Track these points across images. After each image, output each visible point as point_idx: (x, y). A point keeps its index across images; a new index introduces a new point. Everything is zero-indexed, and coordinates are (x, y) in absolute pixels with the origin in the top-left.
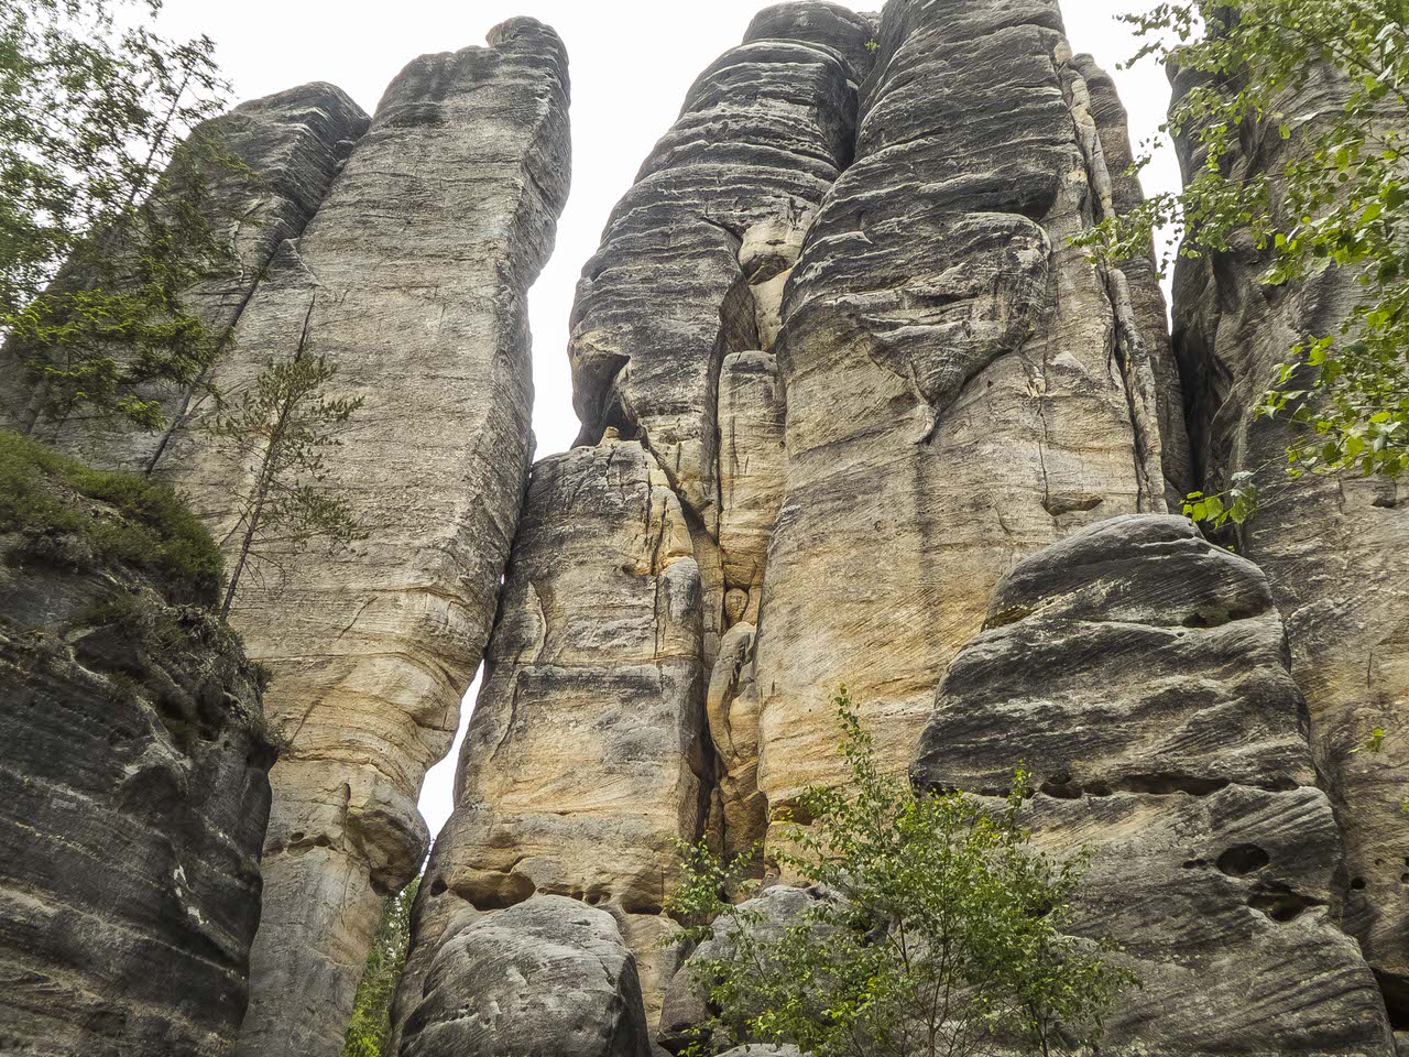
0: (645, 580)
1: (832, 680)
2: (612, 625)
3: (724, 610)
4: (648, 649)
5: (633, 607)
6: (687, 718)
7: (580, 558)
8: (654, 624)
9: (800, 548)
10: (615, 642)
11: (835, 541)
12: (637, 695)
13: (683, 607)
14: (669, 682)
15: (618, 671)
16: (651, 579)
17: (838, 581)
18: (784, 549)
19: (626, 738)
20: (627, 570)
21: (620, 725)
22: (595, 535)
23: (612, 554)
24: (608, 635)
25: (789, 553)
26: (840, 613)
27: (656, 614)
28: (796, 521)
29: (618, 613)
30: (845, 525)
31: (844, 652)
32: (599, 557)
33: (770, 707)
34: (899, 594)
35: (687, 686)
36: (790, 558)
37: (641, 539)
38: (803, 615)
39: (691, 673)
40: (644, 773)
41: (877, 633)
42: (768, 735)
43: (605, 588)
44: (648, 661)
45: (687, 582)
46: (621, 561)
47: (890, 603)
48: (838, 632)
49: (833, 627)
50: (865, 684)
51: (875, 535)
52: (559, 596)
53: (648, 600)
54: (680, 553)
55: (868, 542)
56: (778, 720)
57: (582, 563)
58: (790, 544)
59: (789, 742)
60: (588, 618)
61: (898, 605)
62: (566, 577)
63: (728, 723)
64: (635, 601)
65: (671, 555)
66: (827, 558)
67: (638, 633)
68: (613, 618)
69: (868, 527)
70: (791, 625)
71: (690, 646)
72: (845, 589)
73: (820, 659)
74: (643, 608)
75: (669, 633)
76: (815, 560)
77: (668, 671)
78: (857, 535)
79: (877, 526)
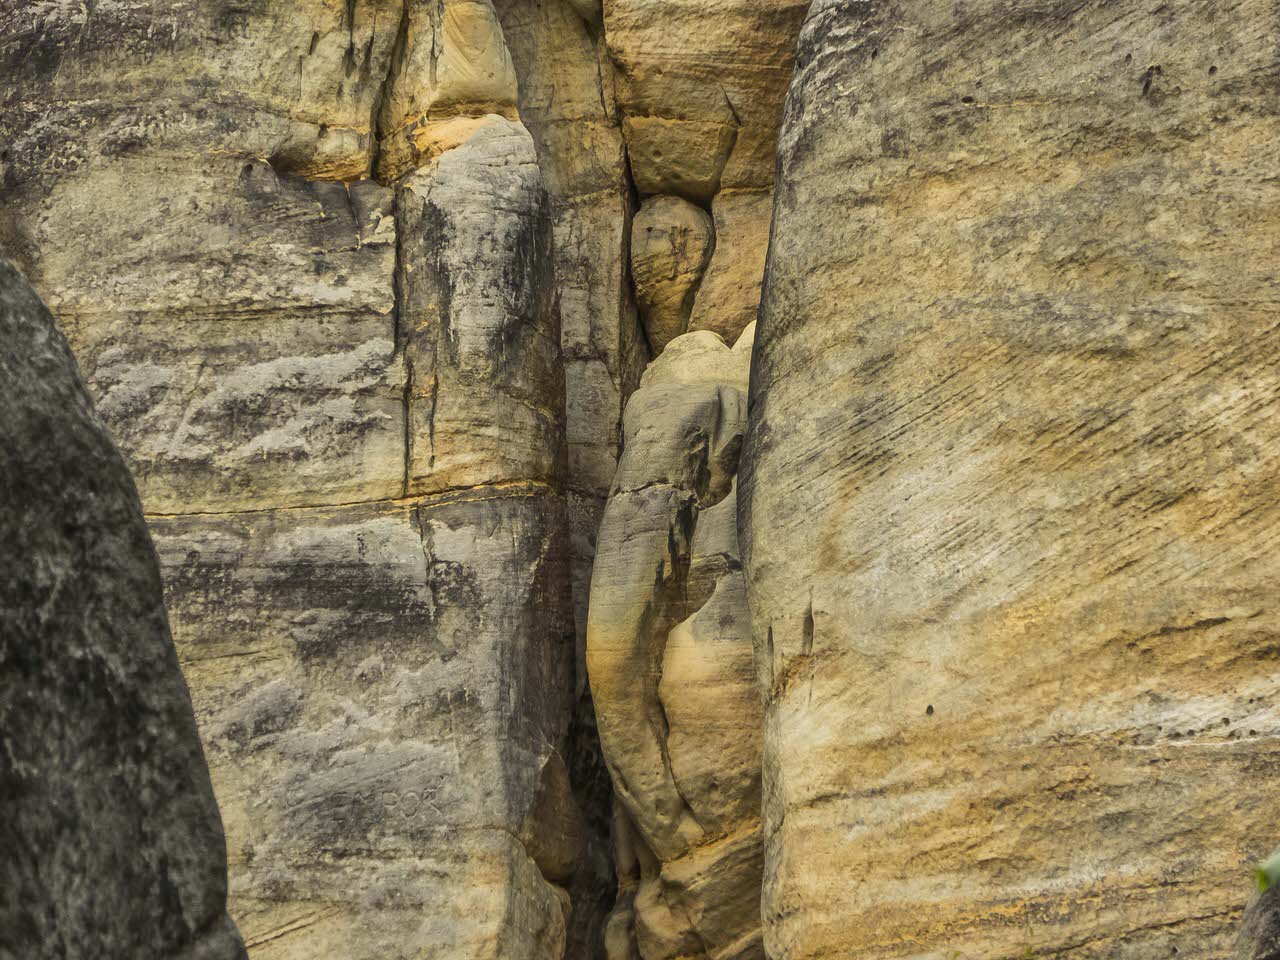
0: (352, 205)
2: (252, 379)
4: (380, 462)
5: (318, 310)
7: (121, 128)
8: (397, 375)
9: (891, 145)
10: (269, 440)
11: (1009, 129)
12: (354, 633)
13: (493, 317)
14: (456, 585)
15: (282, 546)
17: (1018, 273)
18: (836, 147)
19: (324, 780)
20: (289, 165)
21: (303, 735)
22: (164, 41)
23: (232, 112)
24: (242, 416)
25: (852, 162)
26: (1025, 388)
27: (401, 334)
29: (273, 332)
30: (1045, 79)
31: (1038, 520)
32: (189, 126)
33: (800, 692)
34: (1219, 329)
35: (521, 593)
36: (858, 181)
39: (531, 545)
41: (1148, 463)
42: (795, 781)
43: (218, 240)
44: (382, 507)
45: (504, 224)
46: (262, 137)
47: (1188, 360)
48: (1017, 451)
49: (1003, 435)
50: (1104, 631)
53: (369, 285)
54: (472, 103)
55: (1120, 140)
57: (129, 147)
58: (859, 131)
59: (864, 809)
60: (163, 352)
61: (1214, 369)
62: (75, 197)
63: (659, 715)
64: (323, 290)
65: (444, 108)
66: (983, 189)
67: (341, 408)
68: (250, 353)
69: (1120, 88)
71: (521, 449)
72: (1043, 306)
74: (358, 313)
75: (452, 408)
76: (941, 192)
77: (456, 544)
78: (1080, 114)
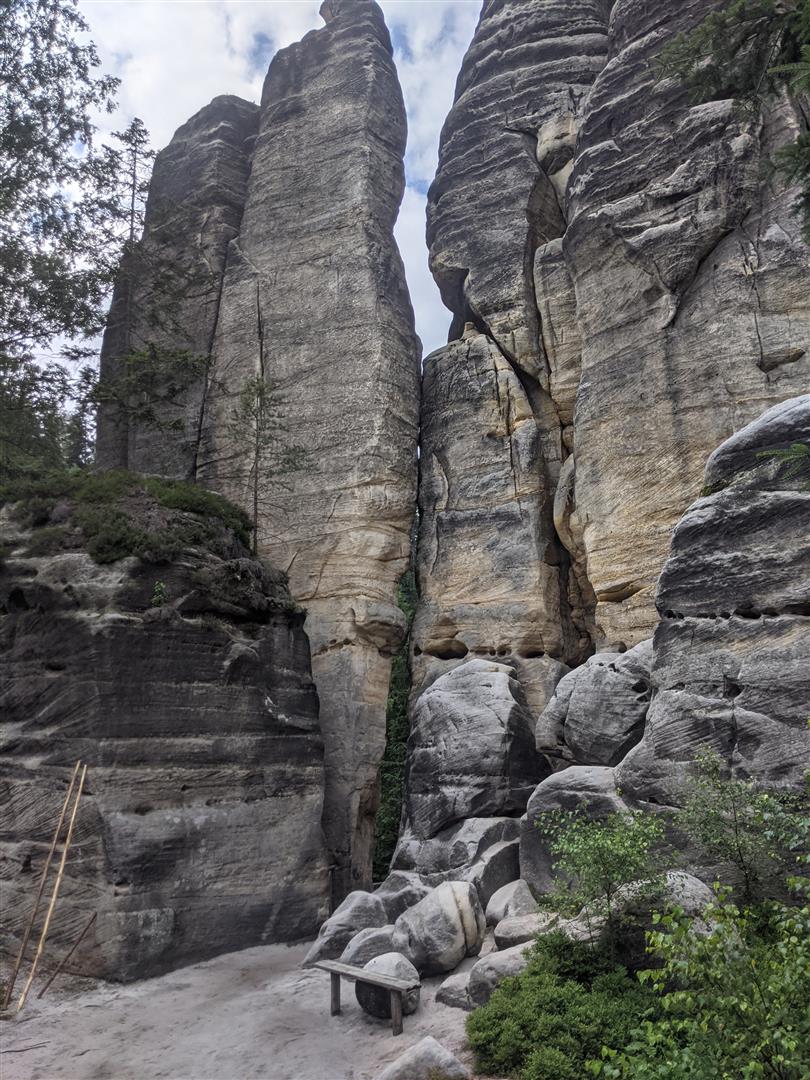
0: (502, 441)
1: (623, 510)
2: (486, 479)
3: (563, 443)
4: (510, 491)
5: (497, 463)
6: (542, 534)
7: (460, 434)
8: (512, 474)
9: (593, 417)
10: (491, 490)
11: (615, 410)
12: (508, 525)
13: (528, 460)
14: (525, 514)
15: (494, 510)
16: (506, 440)
17: (619, 440)
18: (583, 419)
19: (505, 554)
20: (491, 435)
21: (501, 546)
22: (466, 416)
23: (479, 427)
24: (485, 486)
25: (586, 422)
26: (623, 464)
27: (512, 466)
28: (588, 397)
29: (489, 469)
30: (621, 398)
31: (628, 491)
32: (471, 432)
33: (587, 530)
34: (661, 447)
35: (538, 512)
36: (587, 425)
37: (496, 412)
38: (600, 466)
39: (540, 503)
40: (518, 576)
41: (648, 477)
42: (589, 548)
43: (478, 453)
44: (512, 499)
45: (529, 441)
46: (485, 431)
47: (655, 454)
48: (623, 477)
49: (620, 474)
50: (643, 513)
51: (641, 404)
52: (451, 462)
53: (506, 457)
54: (521, 418)
55: (637, 410)
56: (593, 539)
57: (462, 437)
58: (586, 415)
59: (601, 552)
60: (470, 476)
61: (660, 456)
62: (453, 449)
63: (569, 530)
64: (498, 459)
65: (518, 420)
66: (611, 424)
67: (502, 482)
68: (486, 474)
69: (635, 399)
70: (594, 473)
71: (536, 484)
72: (625, 446)
73: (614, 496)
74: (504, 463)
75: (522, 479)
76: (603, 425)
77: (525, 506)
78: (629, 405)
79: (642, 397)
